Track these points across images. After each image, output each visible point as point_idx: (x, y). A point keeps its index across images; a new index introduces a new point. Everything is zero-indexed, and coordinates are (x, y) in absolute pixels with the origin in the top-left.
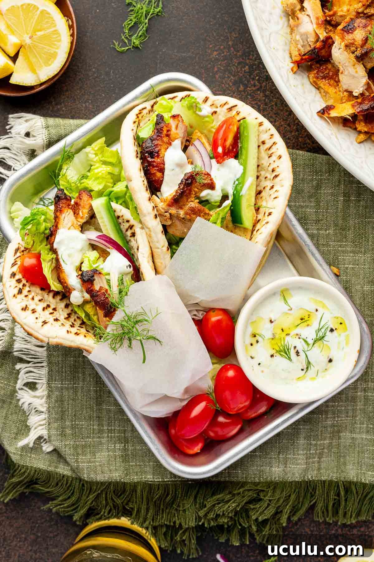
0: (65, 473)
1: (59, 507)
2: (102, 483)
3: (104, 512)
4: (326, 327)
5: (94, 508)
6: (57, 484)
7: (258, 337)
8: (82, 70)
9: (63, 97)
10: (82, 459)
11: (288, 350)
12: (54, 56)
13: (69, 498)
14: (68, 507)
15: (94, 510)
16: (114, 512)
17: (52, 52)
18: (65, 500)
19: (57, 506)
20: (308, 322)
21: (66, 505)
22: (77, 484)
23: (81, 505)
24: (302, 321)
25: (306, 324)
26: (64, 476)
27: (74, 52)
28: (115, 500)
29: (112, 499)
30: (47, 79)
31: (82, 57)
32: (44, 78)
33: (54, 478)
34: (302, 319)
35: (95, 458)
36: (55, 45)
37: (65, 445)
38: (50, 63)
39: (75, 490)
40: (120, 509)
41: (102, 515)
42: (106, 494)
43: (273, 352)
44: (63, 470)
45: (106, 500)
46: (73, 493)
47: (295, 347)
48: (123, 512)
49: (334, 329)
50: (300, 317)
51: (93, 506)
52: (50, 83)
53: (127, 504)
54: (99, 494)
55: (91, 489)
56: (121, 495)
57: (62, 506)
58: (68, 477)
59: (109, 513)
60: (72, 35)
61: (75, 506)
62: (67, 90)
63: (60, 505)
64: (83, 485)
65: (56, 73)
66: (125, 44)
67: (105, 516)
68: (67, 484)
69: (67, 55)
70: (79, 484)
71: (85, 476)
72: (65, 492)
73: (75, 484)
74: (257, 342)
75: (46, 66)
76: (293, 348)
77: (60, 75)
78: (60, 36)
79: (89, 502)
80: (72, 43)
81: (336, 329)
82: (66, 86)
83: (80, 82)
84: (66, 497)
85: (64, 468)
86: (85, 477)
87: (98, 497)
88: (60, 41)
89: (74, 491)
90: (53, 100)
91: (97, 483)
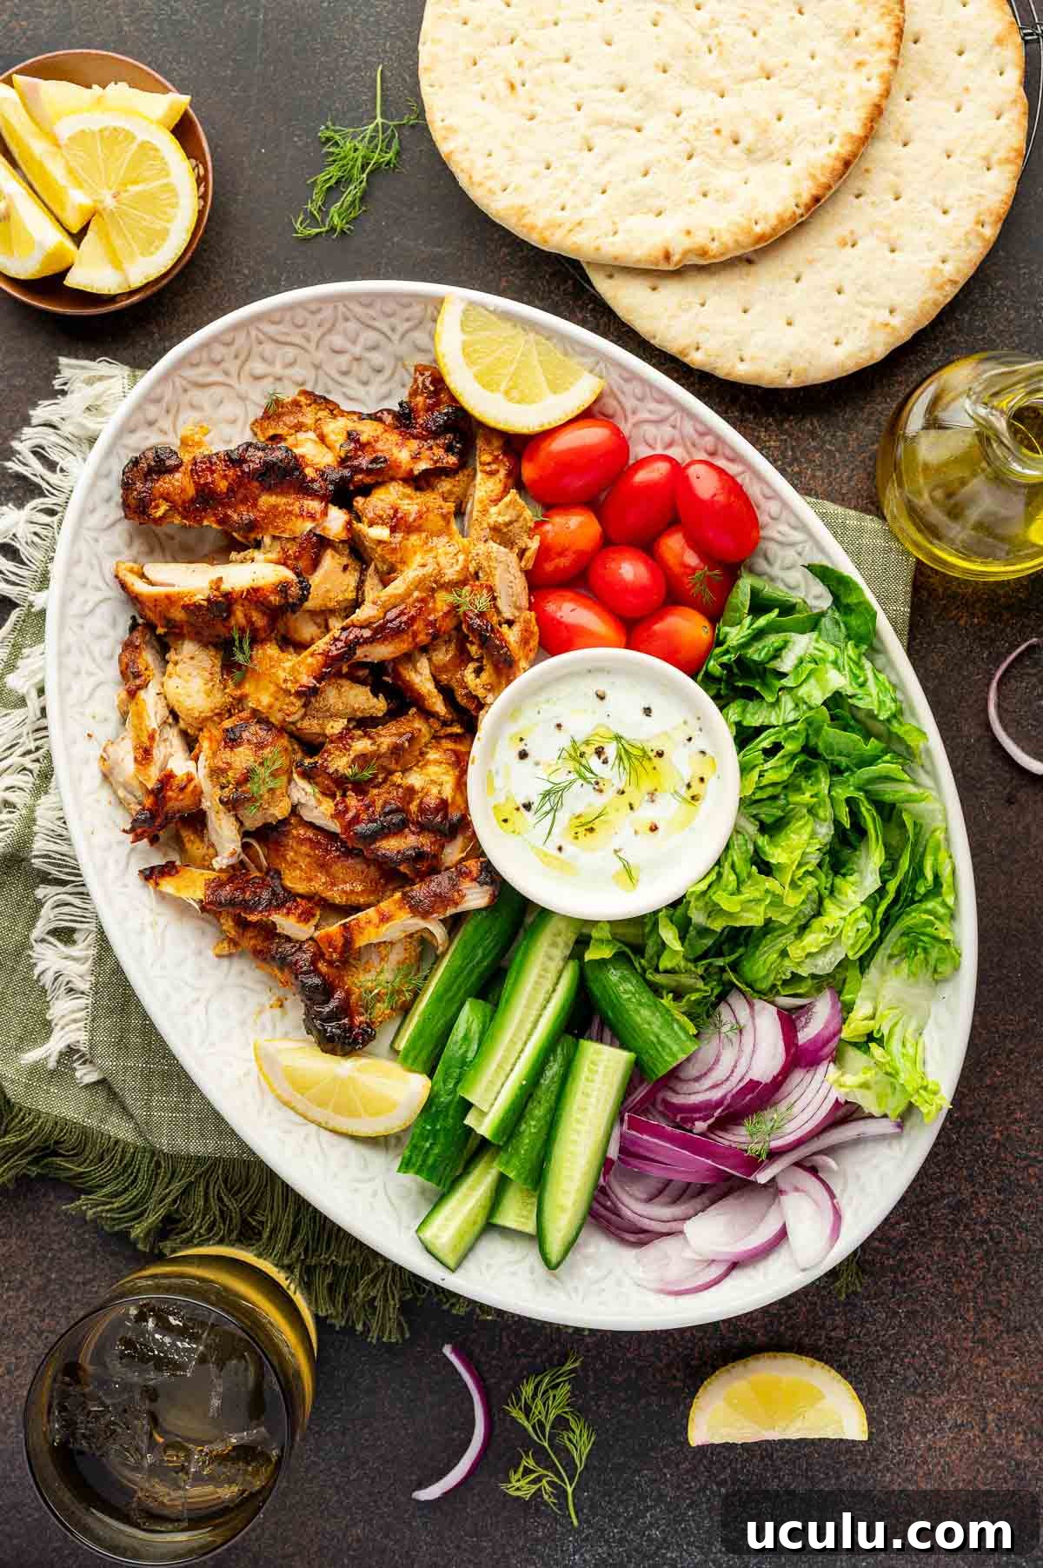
0: (121, 1136)
1: (99, 1209)
2: (199, 1160)
3: (201, 1227)
4: (538, 814)
5: (177, 1216)
6: (102, 1159)
7: (688, 794)
8: (221, 271)
9: (178, 324)
10: (158, 1101)
11: (621, 759)
12: (164, 234)
13: (126, 1190)
14: (122, 1210)
15: (178, 1221)
16: (222, 1228)
17: (158, 227)
18: (116, 1195)
19: (98, 1205)
20: (577, 822)
21: (115, 1205)
22: (146, 1161)
23: (151, 1207)
24: (590, 825)
25: (583, 820)
26: (116, 1142)
27: (205, 231)
28: (225, 1199)
29: (220, 1199)
30: (145, 282)
31: (223, 244)
32: (137, 280)
33: (94, 1144)
34: (591, 830)
35: (188, 1103)
36: (165, 213)
37: (125, 1067)
38: (152, 249)
39: (140, 1176)
40: (234, 1221)
41: (195, 1233)
42: (207, 1187)
43: (656, 761)
44: (119, 1129)
45: (206, 1200)
46: (133, 1182)
47: (605, 762)
48: (241, 1233)
49: (522, 809)
50: (594, 834)
51: (177, 1211)
52: (149, 292)
53: (252, 1214)
54: (191, 1183)
55: (173, 1173)
56: (239, 1191)
57: (108, 1207)
58: (127, 1144)
59: (210, 1229)
60: (203, 197)
61: (137, 1209)
62: (187, 311)
63: (105, 1204)
64: (158, 1165)
65: (164, 270)
66: (314, 222)
67: (200, 1236)
68: (121, 1161)
69: (190, 235)
70: (150, 1162)
71: (164, 1141)
72: (118, 1177)
73: (141, 1163)
74: (689, 786)
75: (142, 254)
76: (611, 760)
77: (170, 277)
78: (177, 196)
79: (169, 1200)
80: (201, 213)
81: (518, 809)
82: (186, 302)
83: (216, 296)
84: (120, 1188)
85: (119, 1126)
86: (162, 1145)
87: (186, 1192)
88: (175, 206)
89: (136, 1178)
90: (155, 330)
91: (189, 1158)
